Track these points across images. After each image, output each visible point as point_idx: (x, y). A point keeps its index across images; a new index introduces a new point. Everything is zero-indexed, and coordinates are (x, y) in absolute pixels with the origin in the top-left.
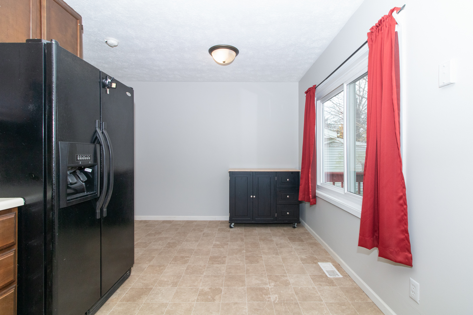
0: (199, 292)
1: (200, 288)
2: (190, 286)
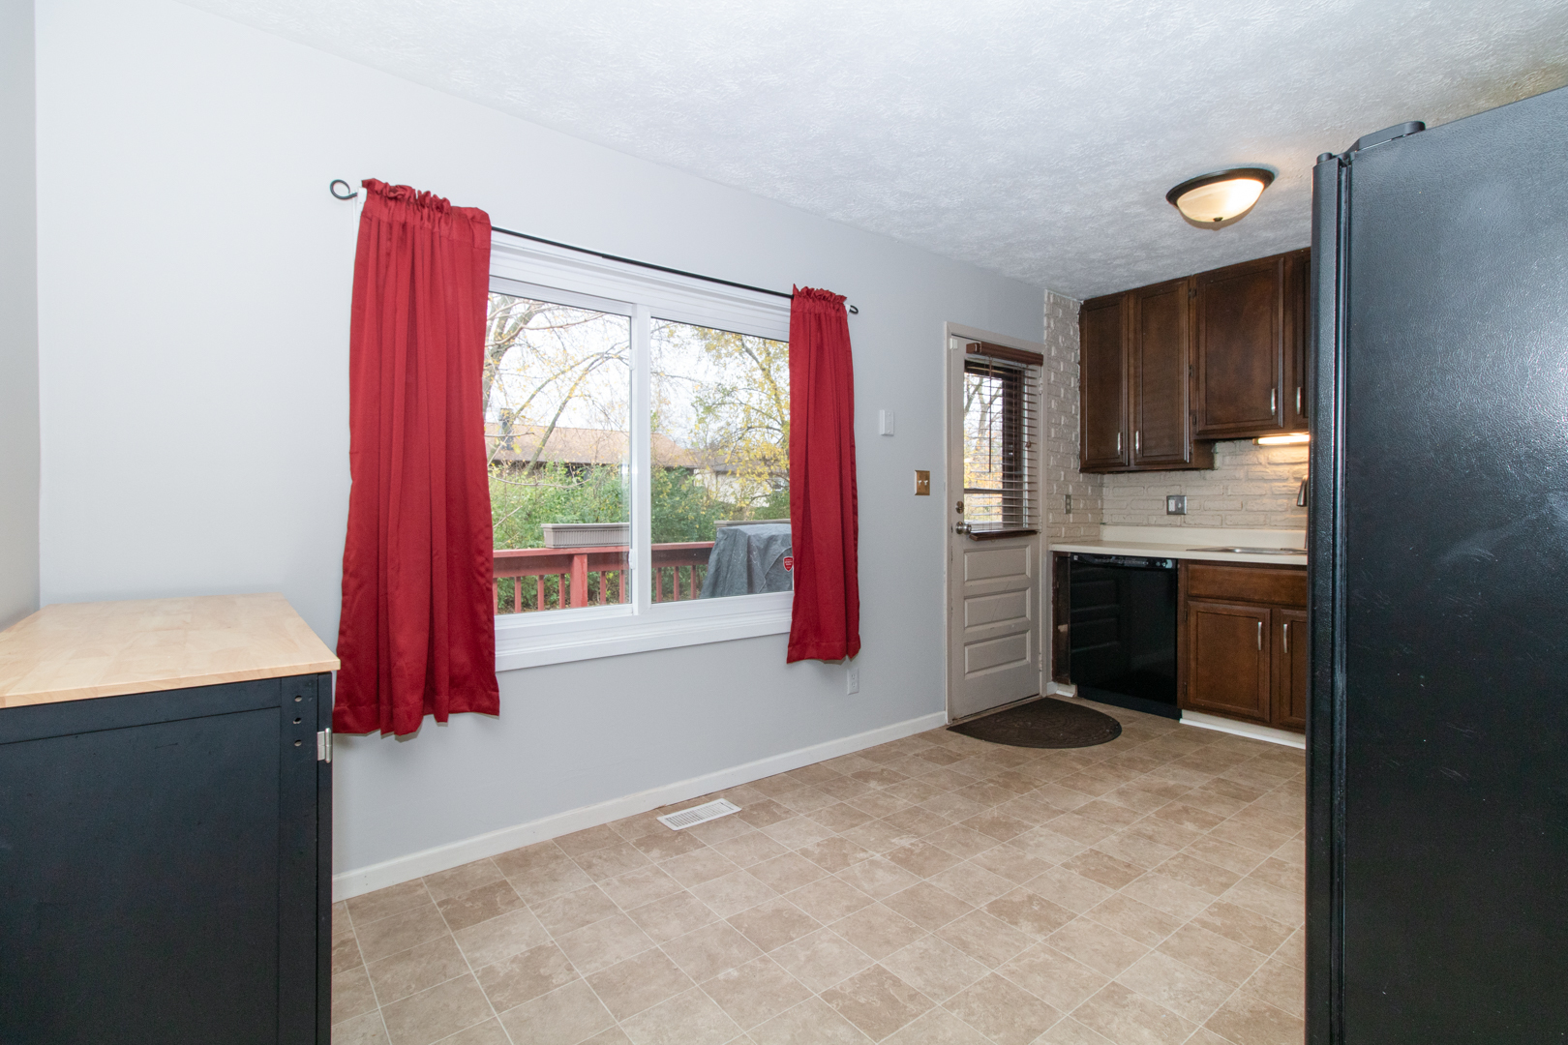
0: (1051, 931)
1: (1040, 938)
2: (1069, 959)
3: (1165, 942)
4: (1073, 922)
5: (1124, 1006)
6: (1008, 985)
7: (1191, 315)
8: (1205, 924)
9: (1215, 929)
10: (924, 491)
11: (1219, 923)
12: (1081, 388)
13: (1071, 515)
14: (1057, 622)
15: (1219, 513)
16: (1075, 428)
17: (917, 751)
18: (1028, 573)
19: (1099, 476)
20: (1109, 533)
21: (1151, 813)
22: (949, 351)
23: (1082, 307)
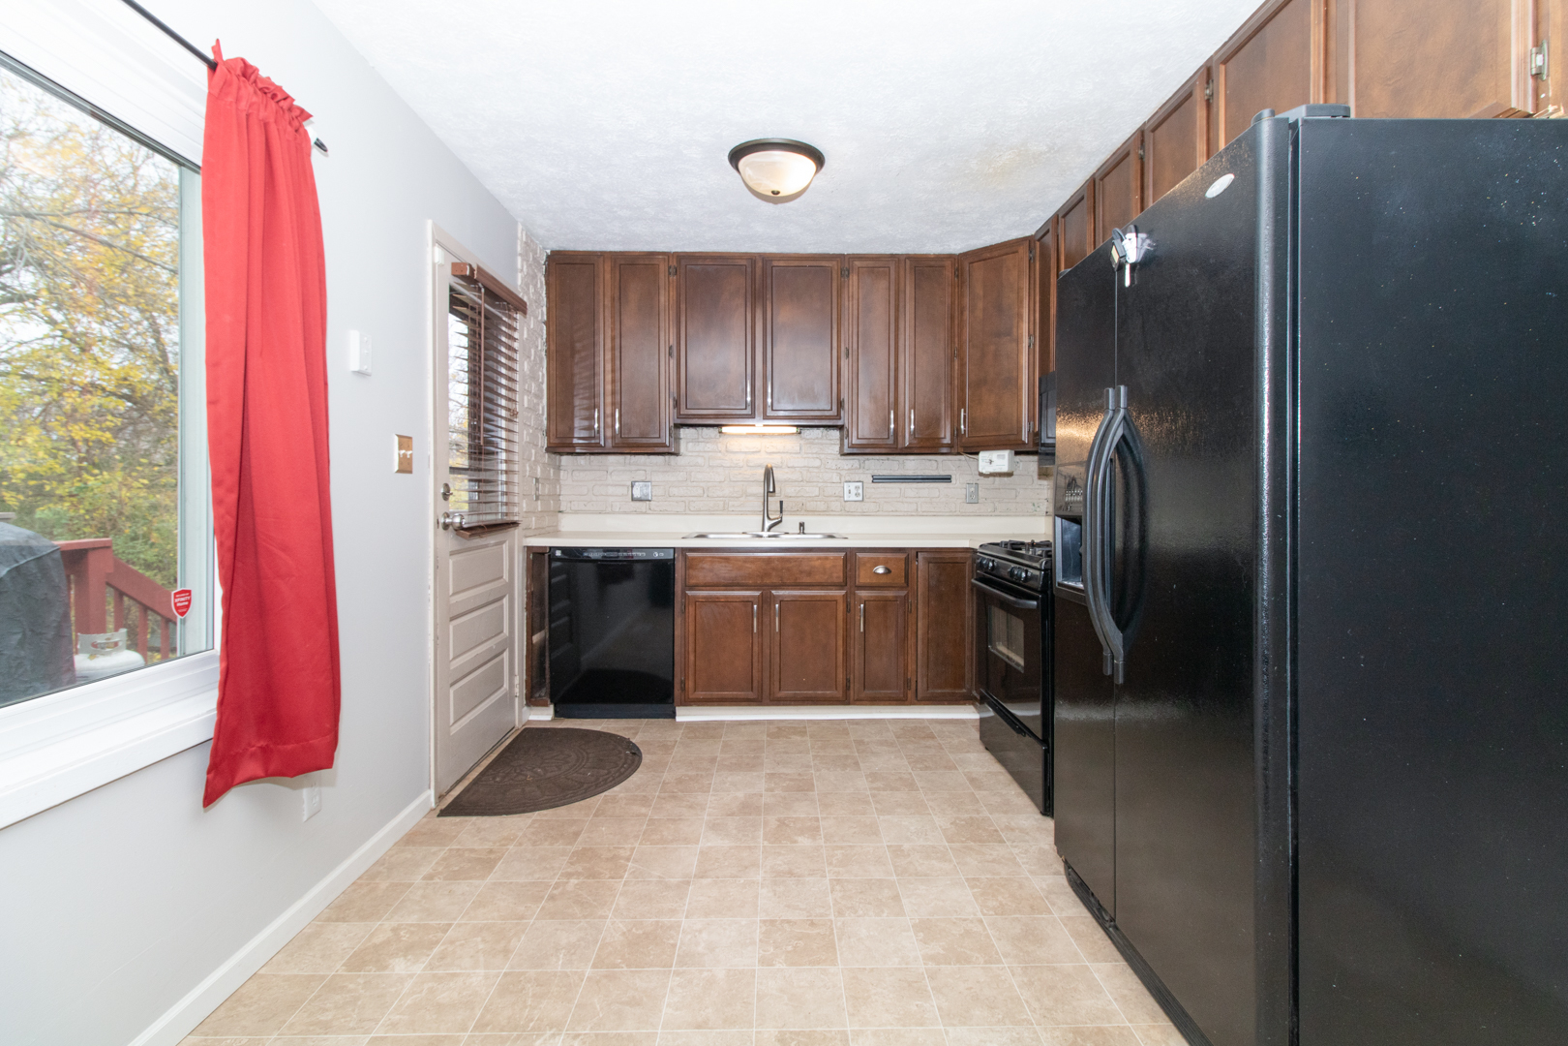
7: (671, 293)
10: (406, 467)
12: (548, 352)
13: (539, 502)
14: (531, 632)
15: (683, 499)
16: (542, 398)
18: (506, 576)
19: (558, 457)
20: (567, 523)
22: (434, 265)
23: (548, 257)
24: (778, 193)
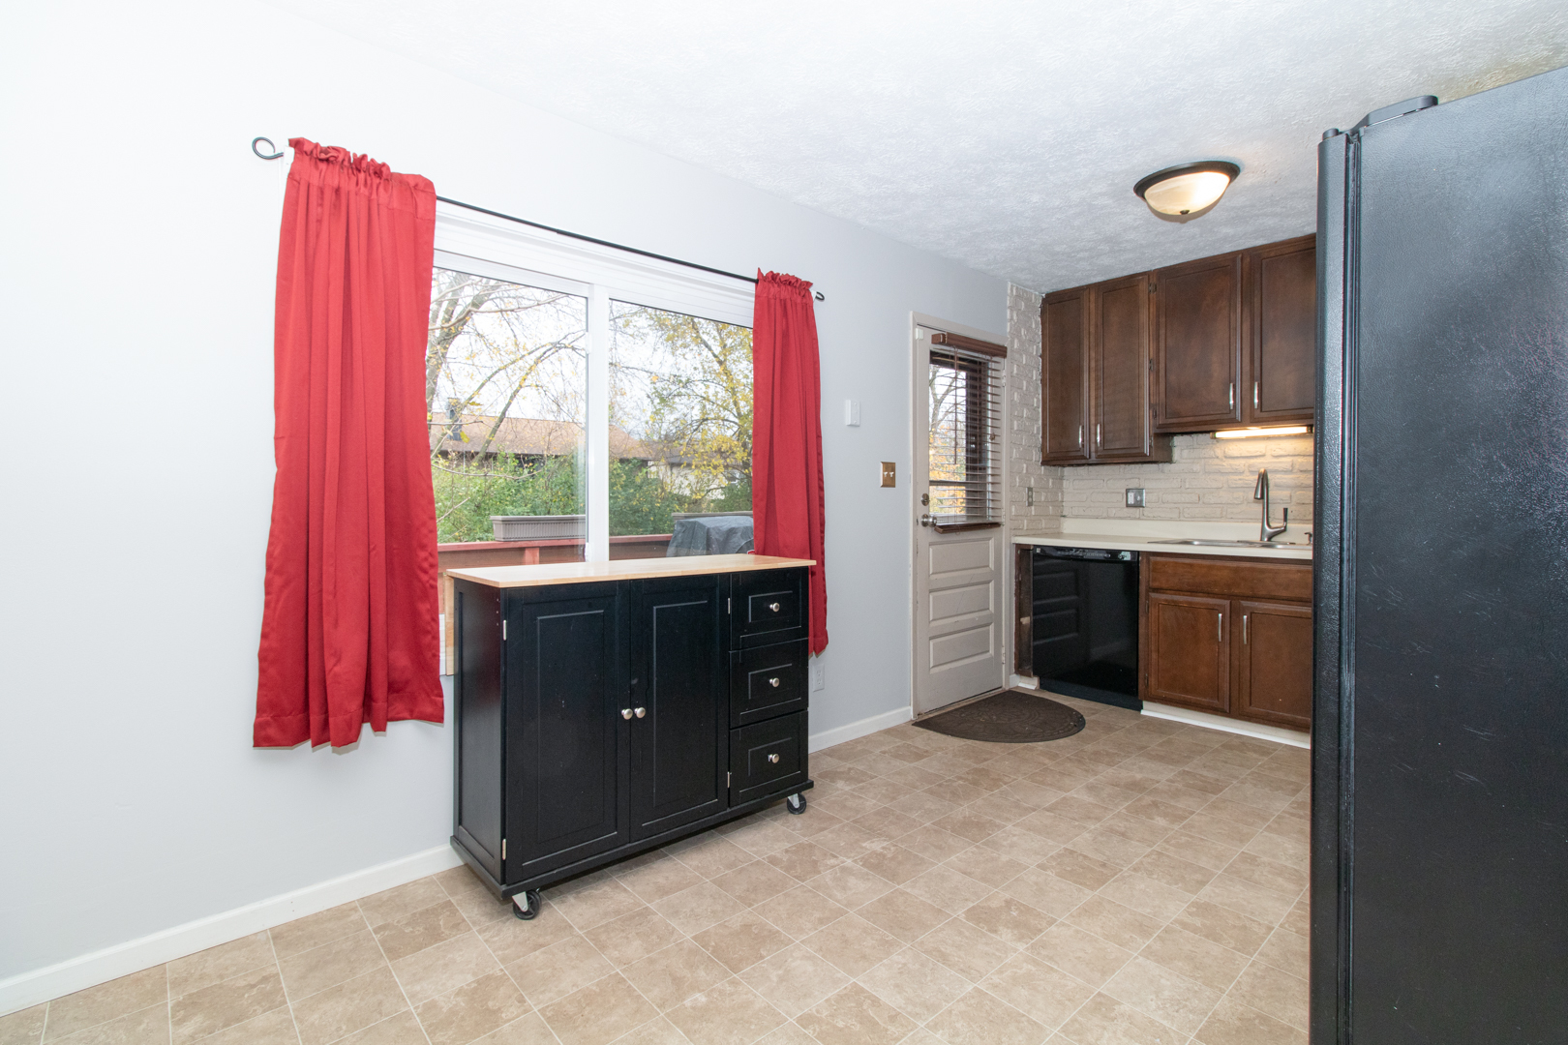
0: (1032, 939)
1: (1021, 947)
2: (1052, 969)
3: (1149, 947)
4: (1053, 928)
5: (1113, 1019)
6: (992, 1000)
7: (1151, 310)
8: (1185, 925)
9: (1195, 930)
10: (889, 482)
11: (1199, 925)
12: (1043, 381)
13: (1033, 508)
14: (1020, 614)
15: (1176, 505)
16: (1037, 420)
17: (883, 749)
18: (992, 566)
19: (1060, 468)
20: (1069, 526)
21: (1122, 809)
22: (915, 341)
23: (1043, 300)
24: (1188, 211)
